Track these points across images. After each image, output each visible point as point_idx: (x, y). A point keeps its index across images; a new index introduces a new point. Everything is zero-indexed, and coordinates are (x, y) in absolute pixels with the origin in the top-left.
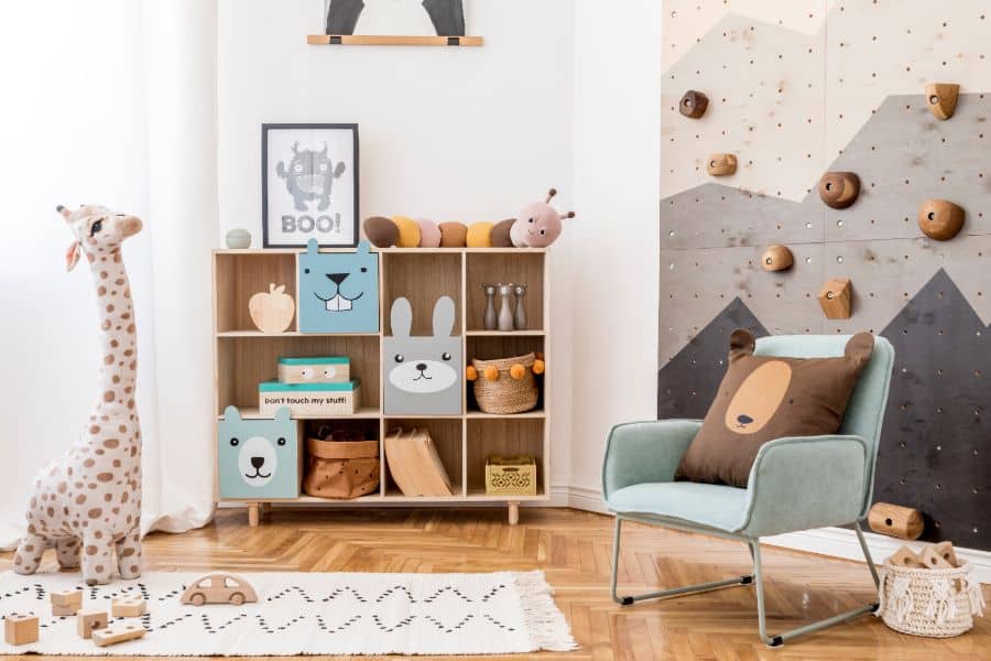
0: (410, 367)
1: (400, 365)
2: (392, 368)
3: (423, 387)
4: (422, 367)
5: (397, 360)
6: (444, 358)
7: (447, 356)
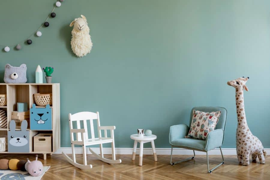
0: (15, 139)
1: (13, 139)
2: (10, 140)
3: (18, 145)
4: (18, 139)
5: (11, 137)
6: (24, 137)
7: (25, 136)
